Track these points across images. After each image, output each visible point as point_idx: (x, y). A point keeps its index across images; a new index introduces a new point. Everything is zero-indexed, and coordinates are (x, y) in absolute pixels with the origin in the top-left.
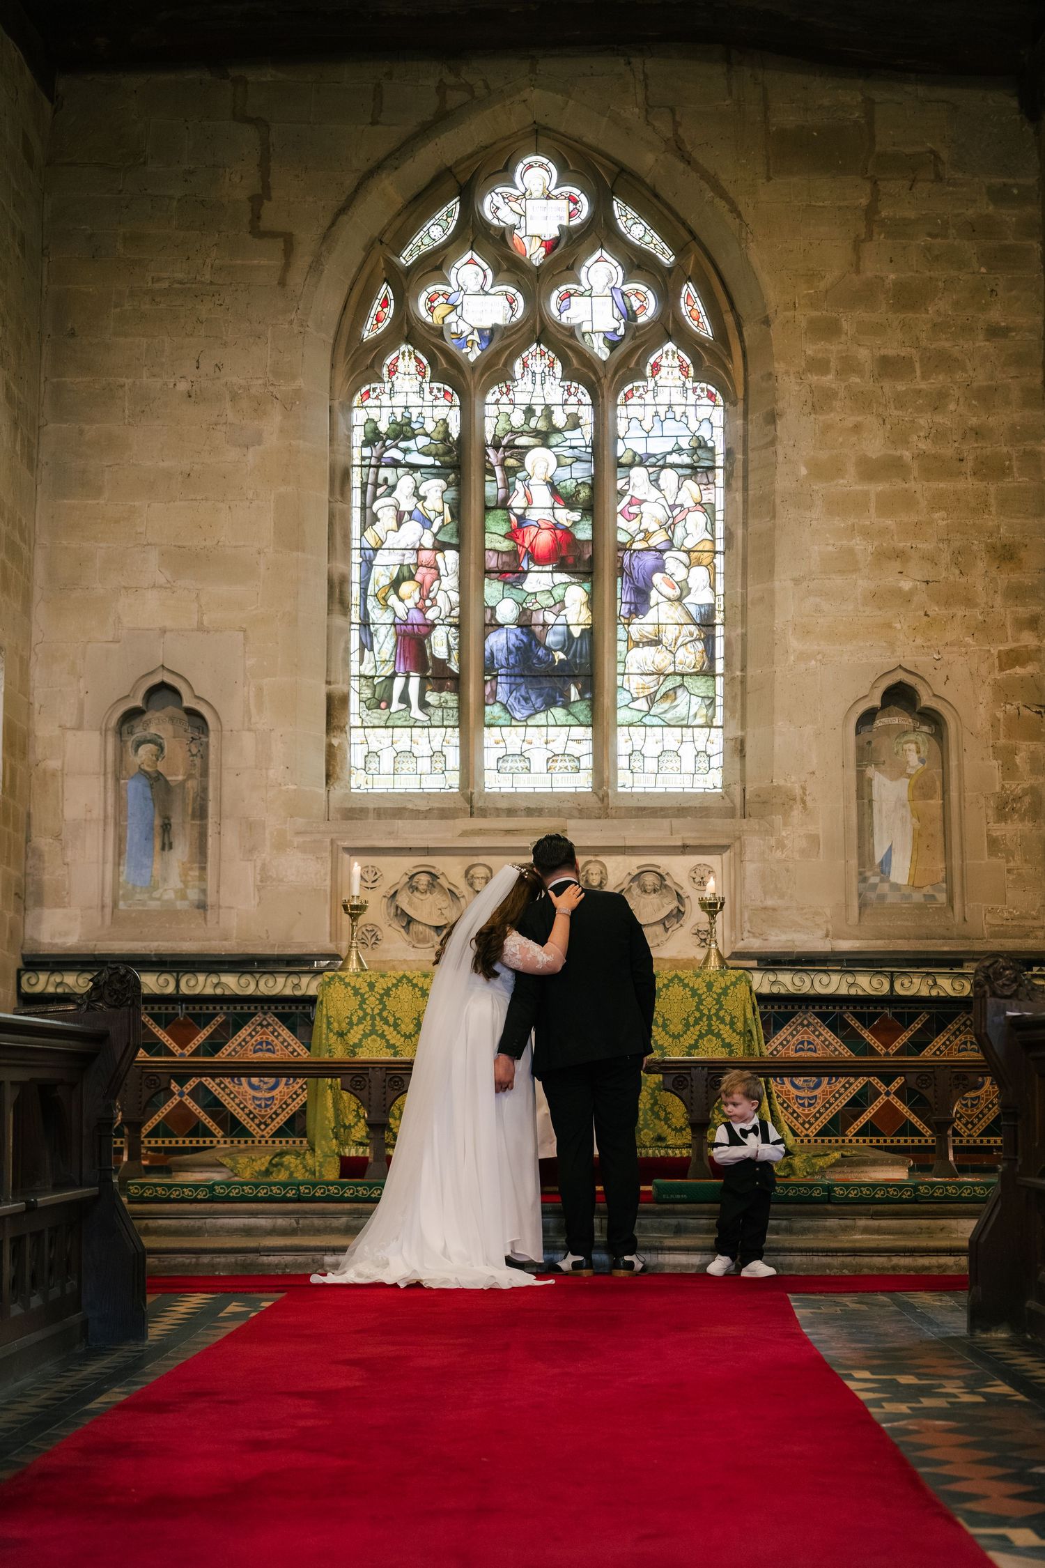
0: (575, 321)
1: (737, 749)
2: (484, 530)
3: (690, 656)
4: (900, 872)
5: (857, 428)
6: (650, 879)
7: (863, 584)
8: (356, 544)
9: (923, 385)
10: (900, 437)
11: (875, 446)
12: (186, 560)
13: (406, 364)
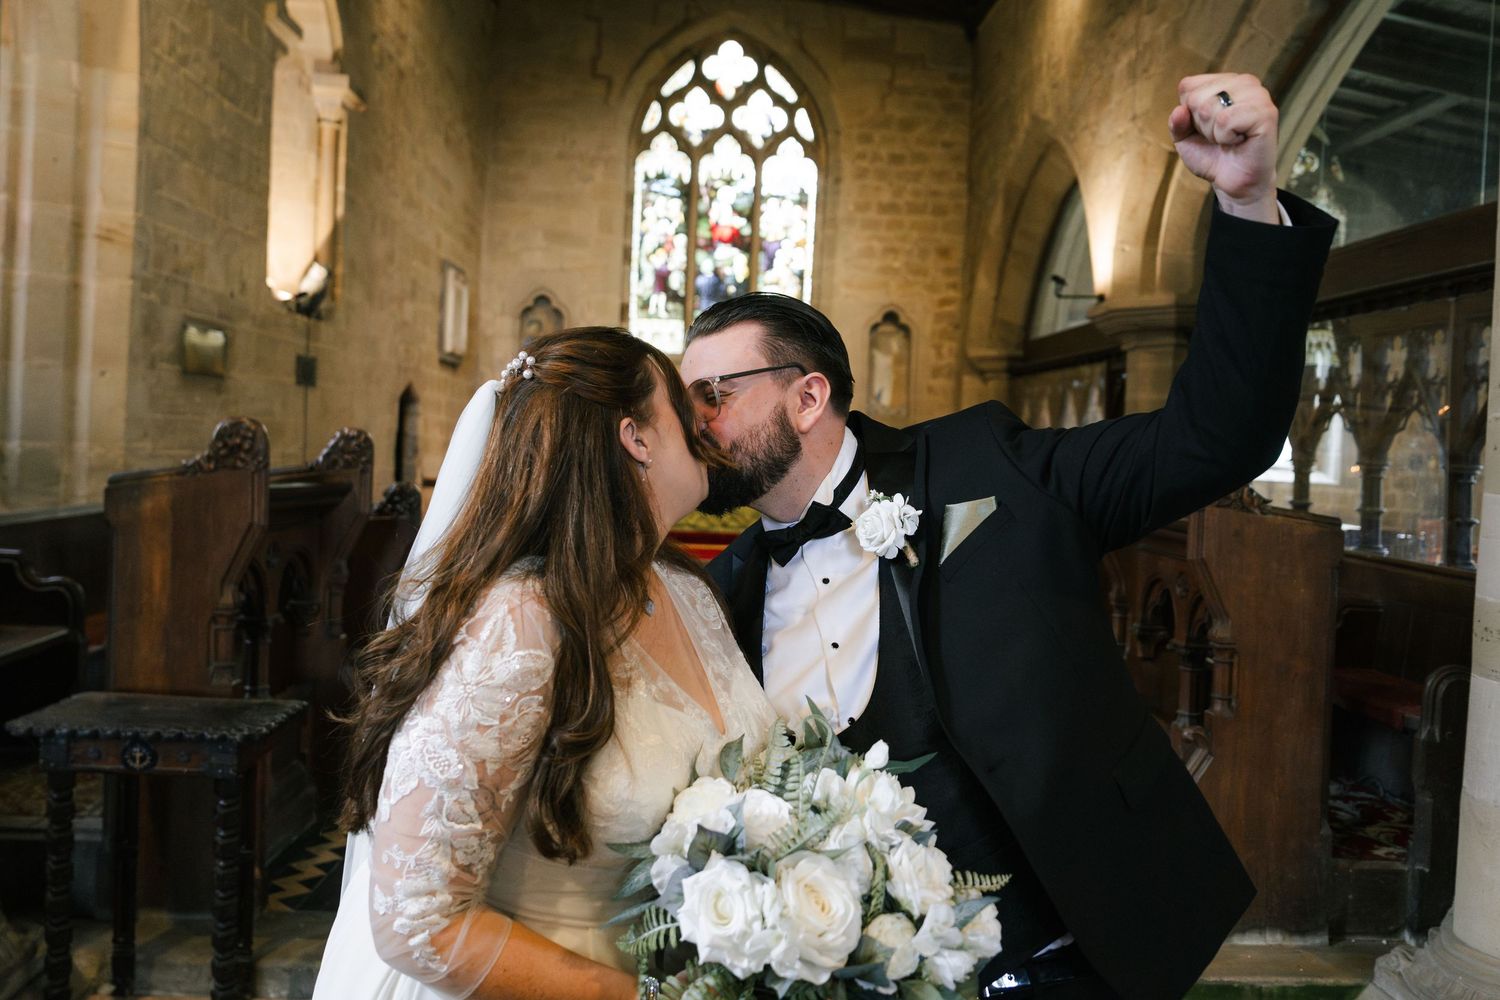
0: (746, 126)
2: (698, 226)
5: (878, 186)
8: (636, 230)
9: (910, 169)
10: (898, 193)
11: (886, 197)
12: (556, 237)
13: (664, 142)
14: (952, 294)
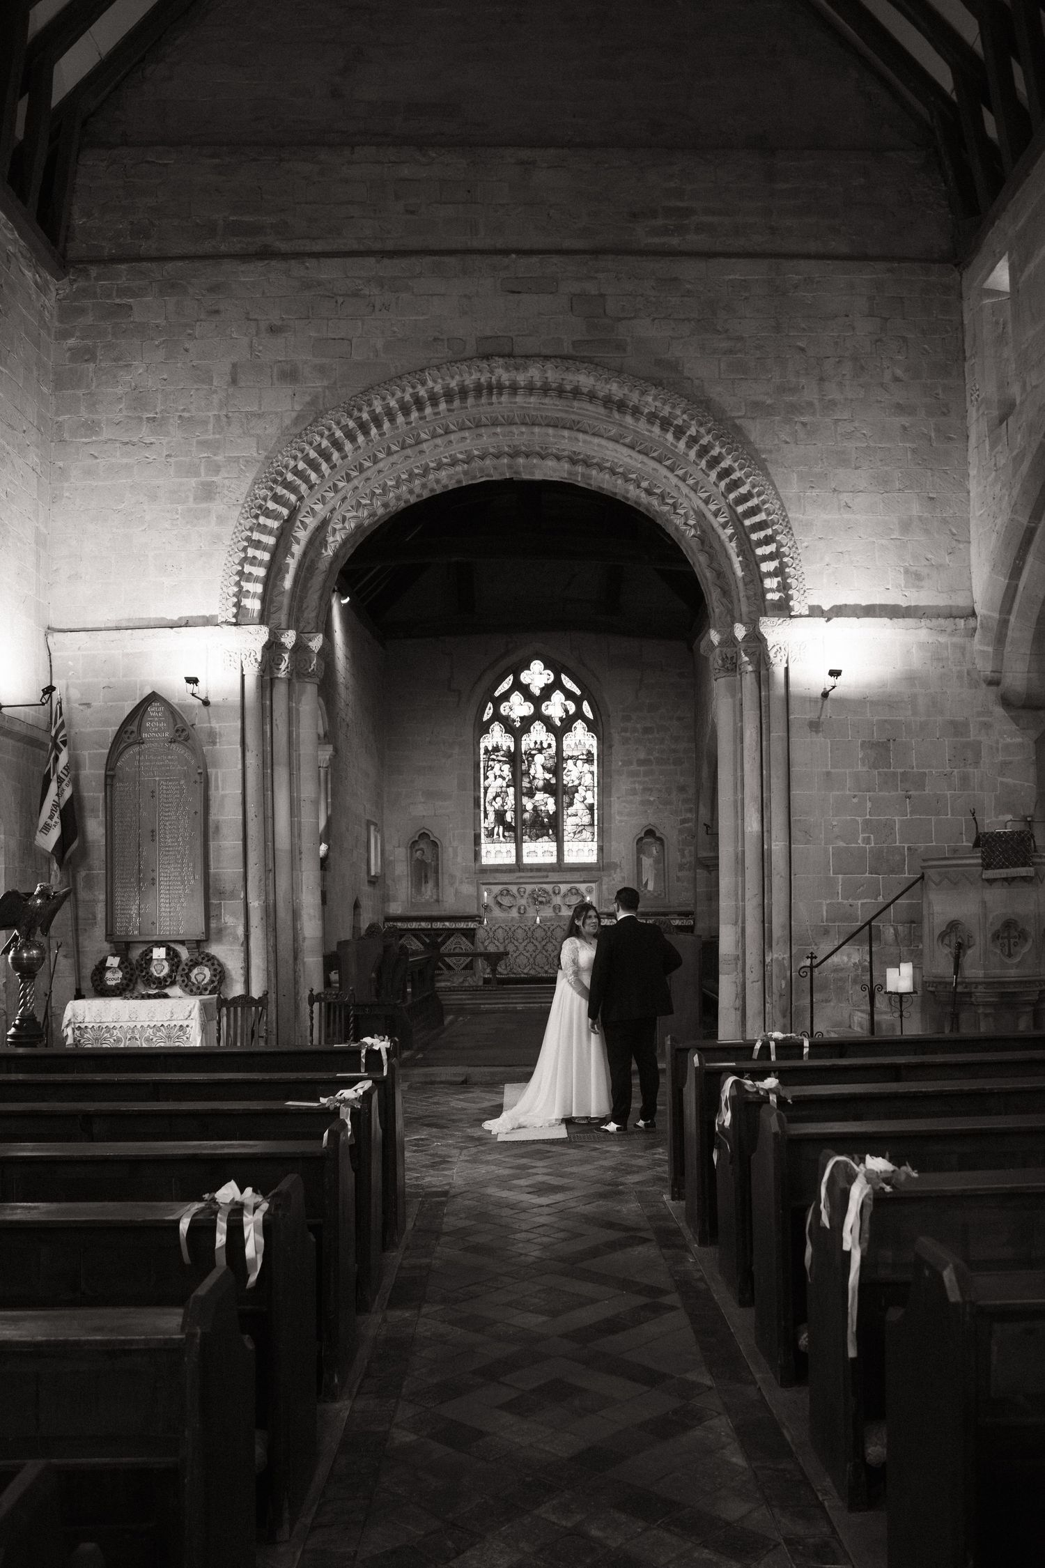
0: (550, 714)
1: (601, 849)
2: (522, 781)
3: (587, 820)
4: (651, 887)
5: (637, 749)
6: (574, 891)
7: (638, 798)
8: (482, 786)
9: (657, 736)
10: (650, 752)
11: (642, 756)
12: (431, 795)
13: (497, 728)
14: (689, 815)
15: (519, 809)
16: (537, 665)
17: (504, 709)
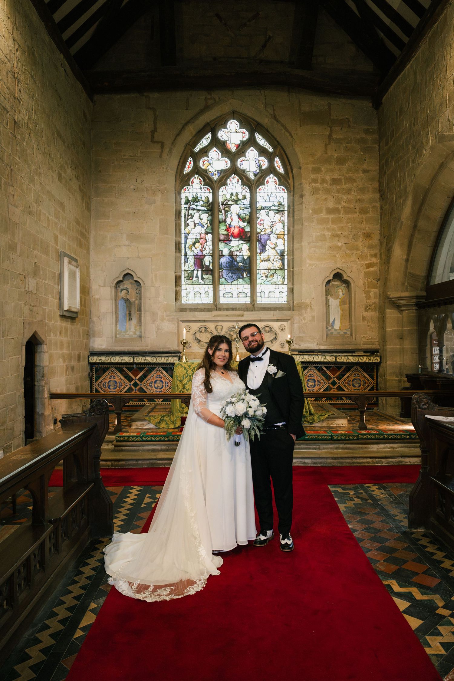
0: (244, 168)
1: (291, 291)
2: (219, 228)
3: (278, 264)
4: (337, 326)
5: (326, 199)
6: (268, 329)
7: (328, 244)
8: (183, 232)
9: (344, 187)
10: (338, 201)
11: (331, 204)
12: (134, 238)
13: (196, 180)
14: (374, 260)
15: (216, 254)
16: (233, 125)
17: (203, 164)
